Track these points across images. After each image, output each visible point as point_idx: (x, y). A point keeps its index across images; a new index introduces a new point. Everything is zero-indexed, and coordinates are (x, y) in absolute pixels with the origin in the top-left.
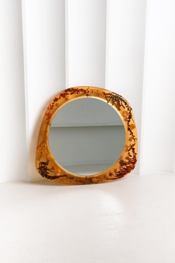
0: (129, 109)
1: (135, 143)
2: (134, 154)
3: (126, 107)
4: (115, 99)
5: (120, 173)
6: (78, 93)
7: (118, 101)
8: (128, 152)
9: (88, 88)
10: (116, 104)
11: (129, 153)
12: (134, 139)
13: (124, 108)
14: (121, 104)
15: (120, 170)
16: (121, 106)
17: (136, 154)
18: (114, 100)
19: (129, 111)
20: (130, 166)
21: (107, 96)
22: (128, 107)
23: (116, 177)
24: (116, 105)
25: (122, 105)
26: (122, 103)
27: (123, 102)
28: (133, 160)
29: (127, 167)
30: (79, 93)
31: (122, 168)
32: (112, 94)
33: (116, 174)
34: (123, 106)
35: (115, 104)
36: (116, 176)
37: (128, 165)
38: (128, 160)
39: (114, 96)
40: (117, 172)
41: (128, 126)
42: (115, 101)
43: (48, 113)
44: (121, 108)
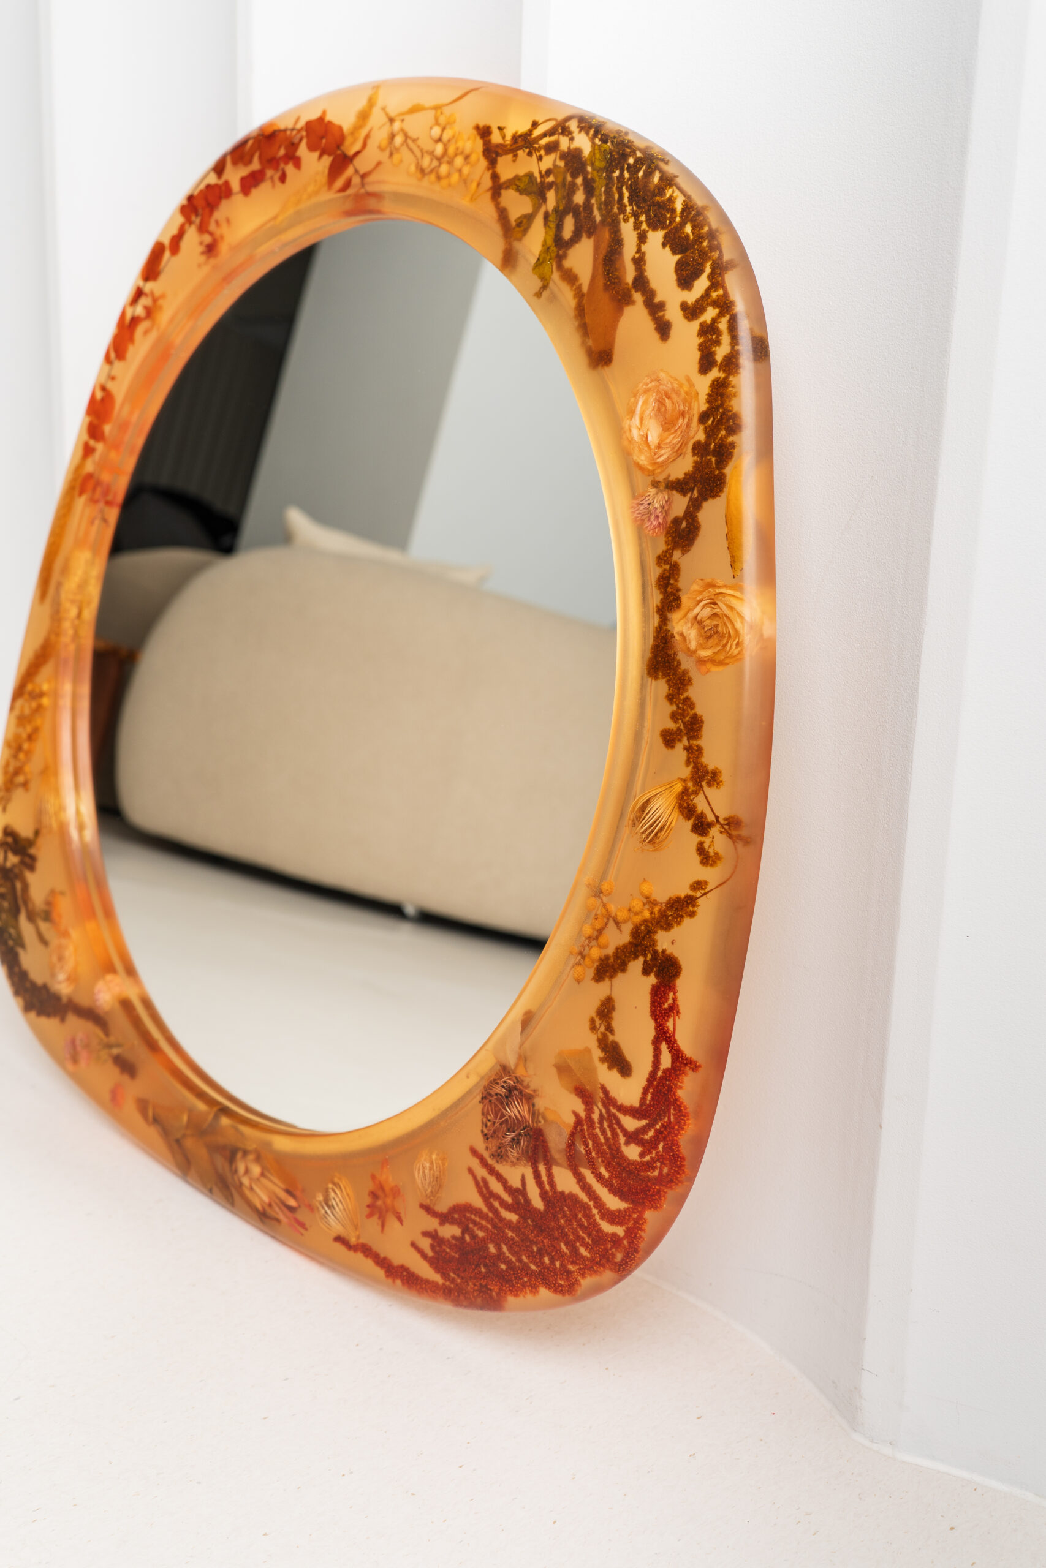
0: (721, 352)
1: (698, 885)
2: (666, 1061)
3: (691, 312)
5: (465, 1230)
6: (288, 169)
7: (605, 233)
8: (601, 990)
9: (371, 103)
10: (585, 279)
11: (606, 1010)
12: (701, 827)
13: (666, 329)
15: (478, 1202)
16: (630, 299)
17: (680, 1061)
19: (715, 373)
20: (583, 1197)
21: (504, 168)
22: (710, 313)
23: (426, 1271)
25: (641, 282)
27: (656, 237)
28: (633, 1137)
29: (555, 1199)
30: (298, 163)
31: (496, 1187)
32: (564, 143)
33: (432, 1224)
34: (655, 308)
35: (570, 277)
36: (425, 1244)
37: (565, 1181)
38: (581, 1109)
39: (573, 159)
40: (442, 1207)
41: (660, 608)
42: (578, 235)
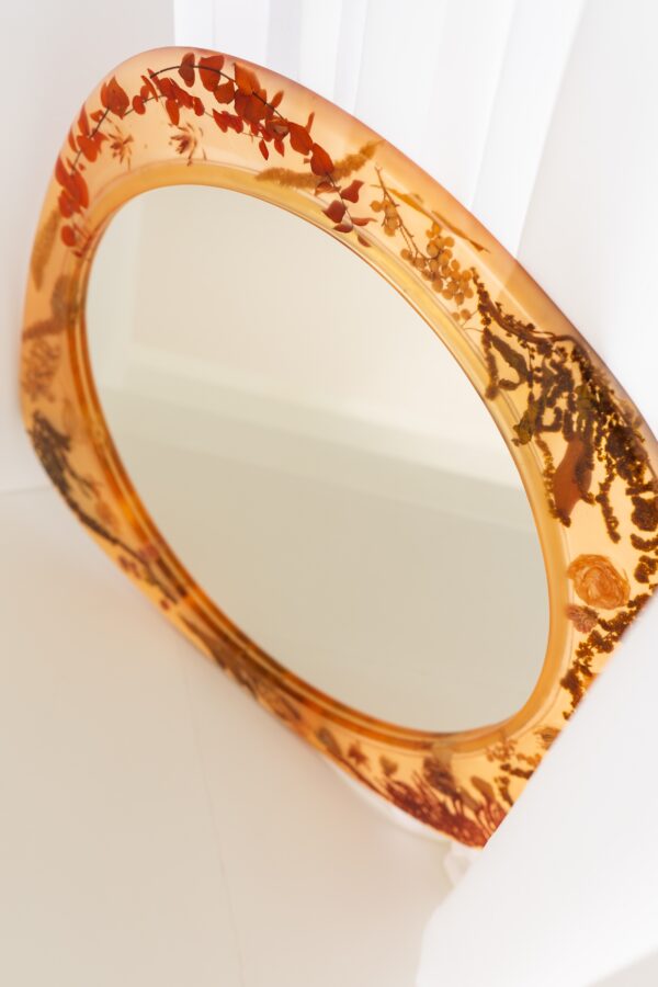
4: (558, 411)
6: (270, 145)
7: (580, 446)
9: (367, 154)
13: (615, 537)
14: (594, 490)
16: (589, 499)
18: (549, 417)
19: (643, 587)
21: (497, 330)
24: (550, 467)
25: (604, 499)
26: (605, 487)
30: (280, 148)
34: (610, 520)
35: (544, 450)
41: (576, 664)
42: (554, 428)
43: (69, 171)
44: (585, 514)
